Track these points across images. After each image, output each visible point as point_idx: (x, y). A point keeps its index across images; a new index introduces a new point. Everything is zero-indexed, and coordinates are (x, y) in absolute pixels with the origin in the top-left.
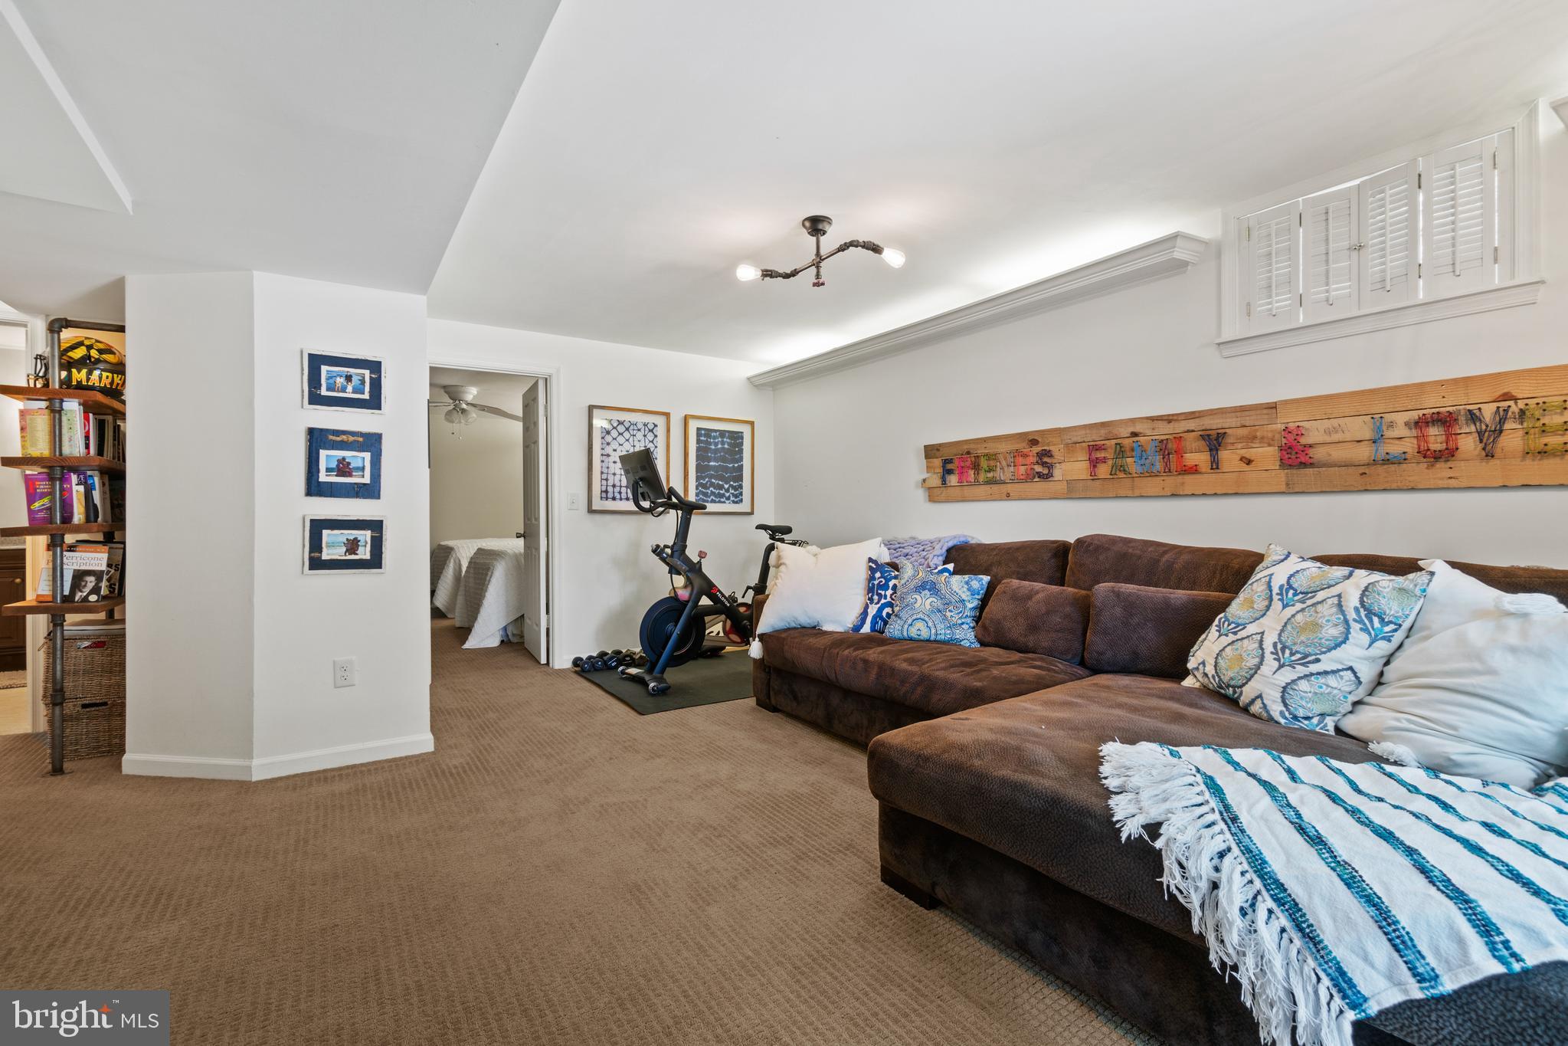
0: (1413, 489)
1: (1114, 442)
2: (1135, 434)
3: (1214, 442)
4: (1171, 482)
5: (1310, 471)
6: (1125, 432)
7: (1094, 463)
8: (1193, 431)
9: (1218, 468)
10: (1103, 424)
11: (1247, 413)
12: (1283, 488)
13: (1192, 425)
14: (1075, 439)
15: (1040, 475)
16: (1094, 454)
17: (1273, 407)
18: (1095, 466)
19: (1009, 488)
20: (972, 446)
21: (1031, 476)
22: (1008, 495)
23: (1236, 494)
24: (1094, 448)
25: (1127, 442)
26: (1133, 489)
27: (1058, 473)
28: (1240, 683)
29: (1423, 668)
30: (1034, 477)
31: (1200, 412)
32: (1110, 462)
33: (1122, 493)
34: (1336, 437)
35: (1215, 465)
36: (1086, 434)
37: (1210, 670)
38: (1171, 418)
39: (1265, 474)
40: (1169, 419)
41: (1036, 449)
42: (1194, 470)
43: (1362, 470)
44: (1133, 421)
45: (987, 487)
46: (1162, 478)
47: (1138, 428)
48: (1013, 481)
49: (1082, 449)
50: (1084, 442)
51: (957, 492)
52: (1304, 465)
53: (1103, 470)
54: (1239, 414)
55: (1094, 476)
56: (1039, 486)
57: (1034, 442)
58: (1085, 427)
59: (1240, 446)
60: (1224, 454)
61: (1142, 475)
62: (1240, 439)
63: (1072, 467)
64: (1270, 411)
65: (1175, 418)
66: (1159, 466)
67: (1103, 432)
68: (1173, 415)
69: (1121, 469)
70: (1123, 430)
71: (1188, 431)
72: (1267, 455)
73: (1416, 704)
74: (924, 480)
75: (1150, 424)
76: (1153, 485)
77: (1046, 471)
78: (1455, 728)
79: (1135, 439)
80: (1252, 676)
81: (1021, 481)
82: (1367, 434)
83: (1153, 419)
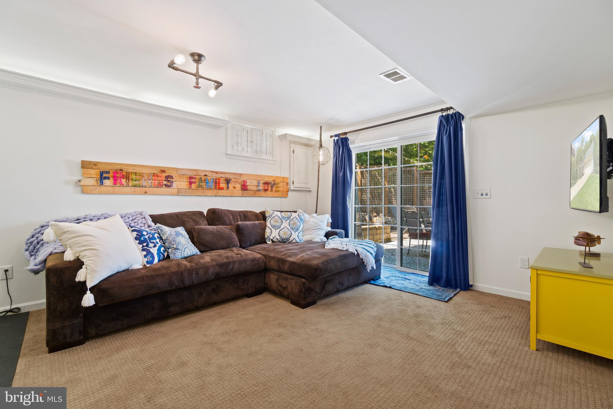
0: (262, 197)
1: (198, 177)
2: (206, 175)
3: (228, 181)
4: (215, 191)
5: (246, 191)
6: (203, 174)
7: (191, 183)
8: (223, 177)
9: (229, 189)
10: (195, 170)
11: (236, 175)
12: (241, 195)
13: (222, 176)
14: (183, 173)
15: (166, 185)
16: (191, 180)
17: (241, 175)
18: (191, 184)
19: (147, 189)
20: (124, 167)
21: (160, 185)
22: (146, 193)
23: (231, 196)
24: (191, 178)
25: (203, 178)
26: (203, 193)
27: (174, 185)
28: (289, 237)
29: (311, 227)
30: (163, 186)
31: (225, 172)
32: (197, 184)
33: (199, 194)
34: (252, 184)
35: (228, 188)
36: (188, 172)
37: (278, 238)
38: (217, 172)
39: (238, 191)
40: (217, 173)
41: (164, 175)
42: (222, 189)
43: (255, 192)
44: (206, 171)
45: (133, 188)
46: (212, 190)
47: (207, 174)
48: (151, 187)
49: (186, 177)
50: (187, 175)
51: (110, 189)
52: (246, 190)
53: (193, 186)
54: (234, 175)
55: (190, 187)
56: (164, 190)
57: (163, 171)
58: (188, 169)
59: (233, 183)
60: (230, 185)
61: (207, 189)
62: (233, 182)
63: (180, 184)
64: (240, 175)
65: (218, 173)
66: (213, 187)
67: (195, 173)
68: (218, 172)
69: (200, 186)
70: (202, 173)
71: (221, 177)
72: (238, 186)
73: (314, 232)
74: (80, 181)
75: (211, 173)
76: (209, 192)
77: (169, 184)
78: (320, 234)
79: (206, 177)
80: (291, 235)
81: (154, 187)
82: (256, 184)
83: (212, 172)
